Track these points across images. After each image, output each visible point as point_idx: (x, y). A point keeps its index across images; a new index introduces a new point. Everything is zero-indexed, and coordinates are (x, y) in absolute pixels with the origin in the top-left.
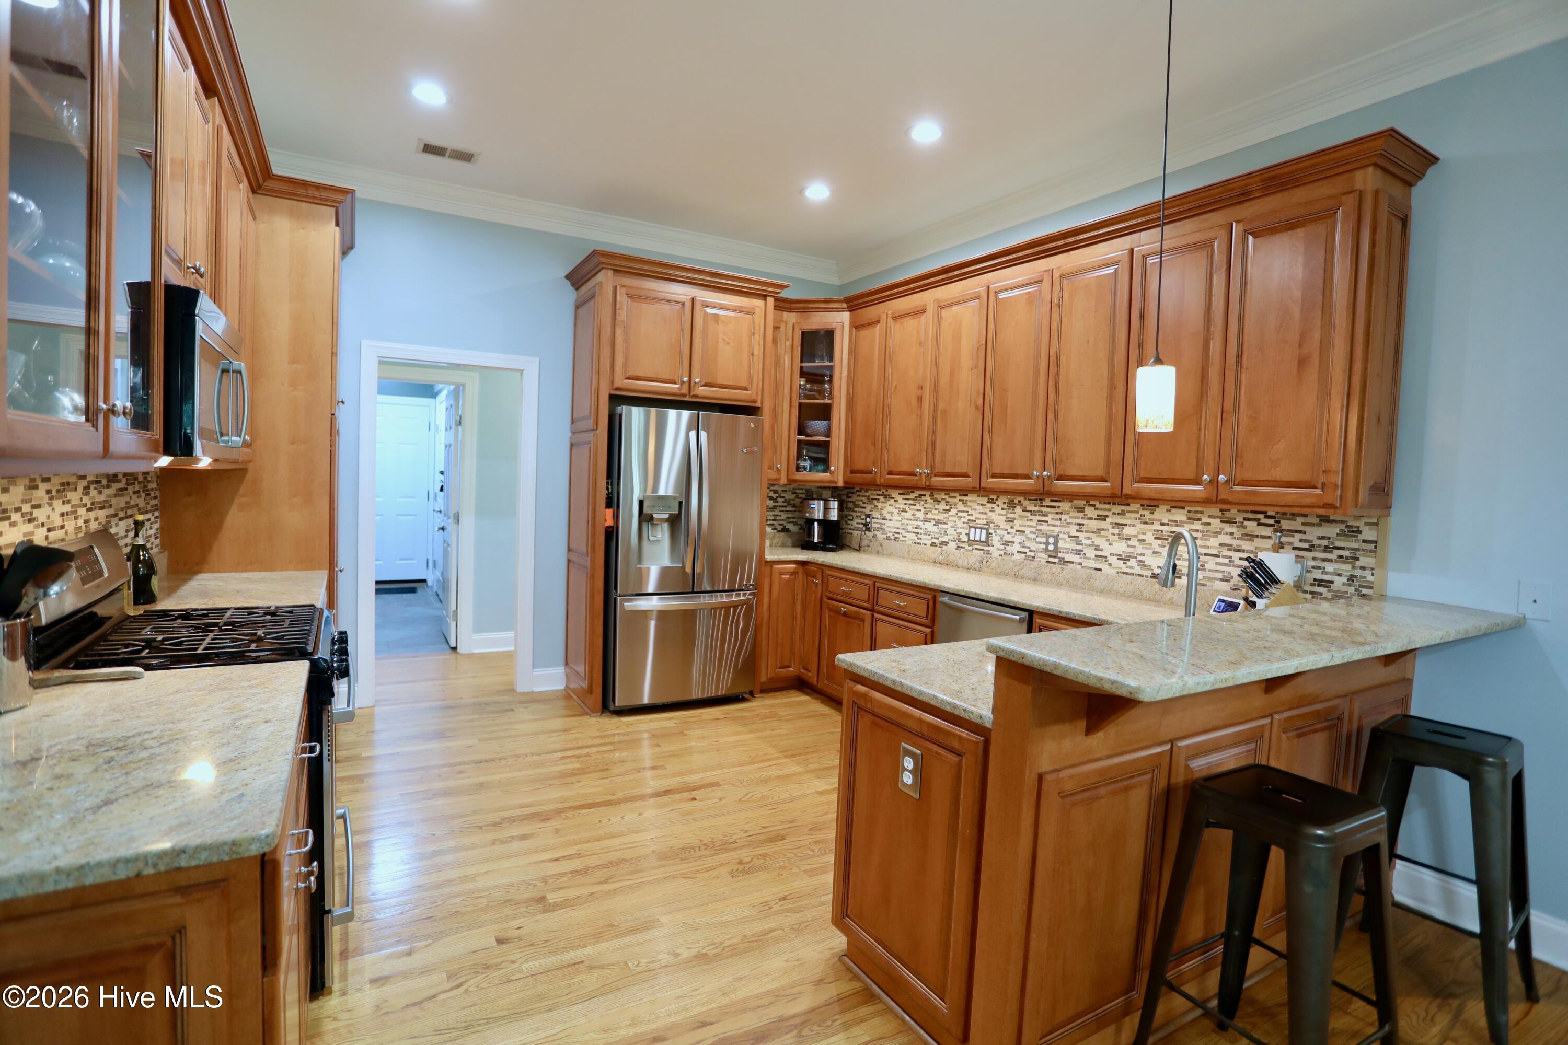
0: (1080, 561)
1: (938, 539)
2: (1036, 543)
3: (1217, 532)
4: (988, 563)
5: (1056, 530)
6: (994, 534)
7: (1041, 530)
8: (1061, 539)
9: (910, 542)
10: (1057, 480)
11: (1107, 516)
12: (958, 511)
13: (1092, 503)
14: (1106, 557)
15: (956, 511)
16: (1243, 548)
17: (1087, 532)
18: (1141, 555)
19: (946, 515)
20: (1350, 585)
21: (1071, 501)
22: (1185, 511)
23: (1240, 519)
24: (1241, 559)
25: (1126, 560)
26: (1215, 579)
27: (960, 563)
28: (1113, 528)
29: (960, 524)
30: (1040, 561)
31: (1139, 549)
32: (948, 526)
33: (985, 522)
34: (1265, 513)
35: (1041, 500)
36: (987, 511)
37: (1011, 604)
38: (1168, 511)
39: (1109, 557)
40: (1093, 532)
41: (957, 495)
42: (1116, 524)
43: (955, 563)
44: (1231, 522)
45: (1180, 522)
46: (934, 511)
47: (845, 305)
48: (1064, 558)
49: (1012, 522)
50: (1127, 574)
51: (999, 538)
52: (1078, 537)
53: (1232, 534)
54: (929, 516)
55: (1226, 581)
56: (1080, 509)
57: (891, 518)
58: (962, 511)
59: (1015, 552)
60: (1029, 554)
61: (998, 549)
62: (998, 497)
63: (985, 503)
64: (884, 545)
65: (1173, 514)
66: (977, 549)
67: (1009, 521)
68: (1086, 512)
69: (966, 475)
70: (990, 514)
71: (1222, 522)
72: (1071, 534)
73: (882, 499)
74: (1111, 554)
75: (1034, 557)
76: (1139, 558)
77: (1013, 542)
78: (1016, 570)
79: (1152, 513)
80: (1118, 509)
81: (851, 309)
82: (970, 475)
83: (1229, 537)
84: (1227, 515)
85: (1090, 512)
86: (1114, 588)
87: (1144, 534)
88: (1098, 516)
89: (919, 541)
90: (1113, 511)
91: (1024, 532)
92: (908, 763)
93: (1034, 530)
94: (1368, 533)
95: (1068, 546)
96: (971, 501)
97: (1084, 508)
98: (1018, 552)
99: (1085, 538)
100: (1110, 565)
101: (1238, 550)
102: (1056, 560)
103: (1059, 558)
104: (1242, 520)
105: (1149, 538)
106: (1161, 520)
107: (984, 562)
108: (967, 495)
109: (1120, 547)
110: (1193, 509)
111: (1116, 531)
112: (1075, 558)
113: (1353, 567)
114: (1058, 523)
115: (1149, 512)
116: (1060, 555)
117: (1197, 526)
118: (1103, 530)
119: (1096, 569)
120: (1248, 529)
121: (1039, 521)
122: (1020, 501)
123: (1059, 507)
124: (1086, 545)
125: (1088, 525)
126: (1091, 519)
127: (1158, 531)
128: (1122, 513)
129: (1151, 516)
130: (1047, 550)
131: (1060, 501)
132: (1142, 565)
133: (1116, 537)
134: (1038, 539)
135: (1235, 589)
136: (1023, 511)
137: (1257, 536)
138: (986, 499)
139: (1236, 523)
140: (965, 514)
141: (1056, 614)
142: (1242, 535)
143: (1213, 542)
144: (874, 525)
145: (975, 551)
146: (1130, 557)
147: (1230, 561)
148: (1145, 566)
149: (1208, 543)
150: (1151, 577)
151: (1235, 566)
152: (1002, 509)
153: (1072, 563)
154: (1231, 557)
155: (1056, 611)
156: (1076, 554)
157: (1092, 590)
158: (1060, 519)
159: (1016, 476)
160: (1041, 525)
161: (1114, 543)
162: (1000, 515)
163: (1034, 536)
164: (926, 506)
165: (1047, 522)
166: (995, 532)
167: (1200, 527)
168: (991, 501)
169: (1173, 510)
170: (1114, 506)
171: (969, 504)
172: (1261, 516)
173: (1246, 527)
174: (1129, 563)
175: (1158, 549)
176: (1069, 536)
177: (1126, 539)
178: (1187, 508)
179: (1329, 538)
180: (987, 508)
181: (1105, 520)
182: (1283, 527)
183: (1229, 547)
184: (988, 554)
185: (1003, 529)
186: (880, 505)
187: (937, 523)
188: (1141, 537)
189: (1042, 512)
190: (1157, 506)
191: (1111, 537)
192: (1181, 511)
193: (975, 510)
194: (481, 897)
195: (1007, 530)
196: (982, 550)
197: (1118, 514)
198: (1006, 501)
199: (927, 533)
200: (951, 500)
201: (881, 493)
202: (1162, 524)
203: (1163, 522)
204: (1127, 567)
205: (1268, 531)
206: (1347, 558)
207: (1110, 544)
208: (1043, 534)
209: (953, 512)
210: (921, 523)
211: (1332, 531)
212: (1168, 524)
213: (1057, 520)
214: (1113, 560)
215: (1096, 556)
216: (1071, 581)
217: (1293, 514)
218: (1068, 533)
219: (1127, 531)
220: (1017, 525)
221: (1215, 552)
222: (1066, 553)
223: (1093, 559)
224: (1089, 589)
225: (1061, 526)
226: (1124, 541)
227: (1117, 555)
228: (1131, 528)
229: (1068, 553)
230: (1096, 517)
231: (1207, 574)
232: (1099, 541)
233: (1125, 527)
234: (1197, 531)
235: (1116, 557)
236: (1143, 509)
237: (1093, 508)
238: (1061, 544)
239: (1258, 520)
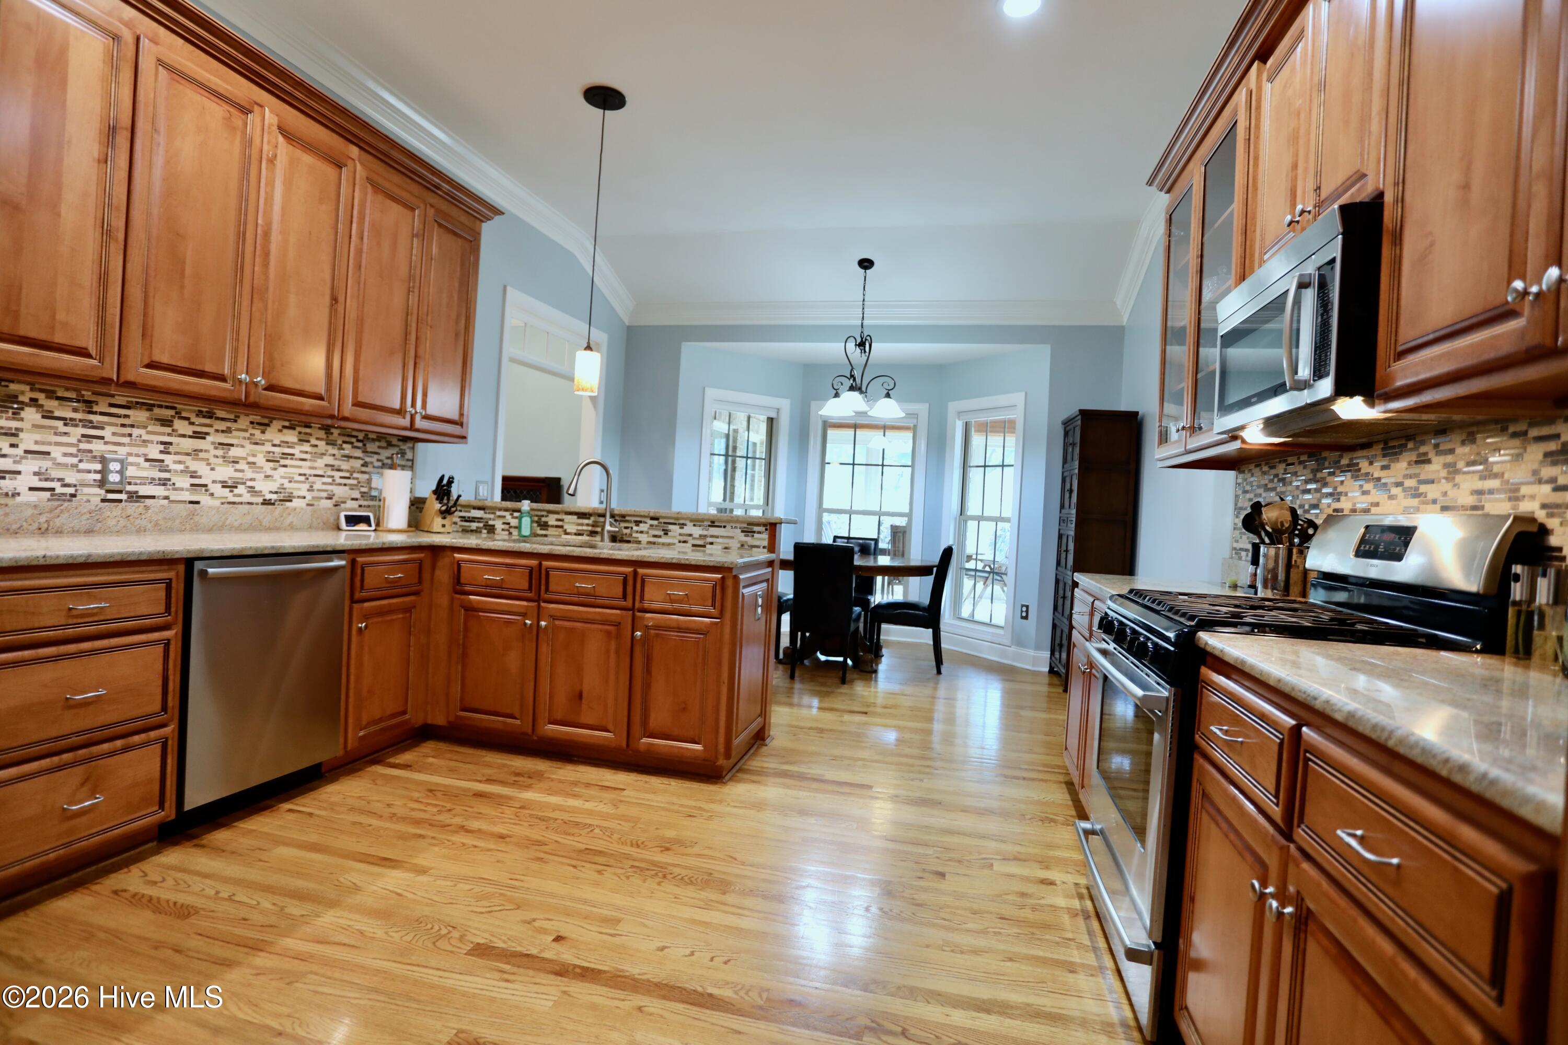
0: (166, 493)
2: (80, 471)
5: (122, 451)
7: (91, 451)
8: (132, 464)
11: (207, 434)
13: (184, 414)
14: (206, 486)
17: (176, 453)
18: (251, 480)
21: (149, 410)
22: (296, 432)
23: (340, 442)
24: (341, 477)
25: (232, 487)
26: (322, 498)
28: (216, 448)
30: (90, 501)
31: (249, 474)
35: (89, 403)
38: (280, 431)
40: (188, 454)
42: (220, 444)
48: (137, 492)
50: (234, 503)
52: (163, 461)
53: (334, 455)
56: (166, 423)
65: (284, 434)
68: (175, 427)
71: (327, 444)
72: (150, 457)
74: (214, 482)
75: (73, 496)
76: (249, 483)
79: (263, 432)
80: (223, 426)
84: (331, 437)
85: (181, 426)
86: (228, 522)
87: (254, 456)
88: (195, 432)
90: (216, 427)
94: (409, 455)
95: (144, 474)
97: (172, 421)
99: (175, 462)
100: (212, 495)
101: (339, 470)
102: (123, 496)
103: (128, 492)
105: (260, 460)
109: (226, 472)
111: (220, 452)
112: (159, 491)
114: (126, 440)
117: (306, 447)
118: (201, 451)
119: (191, 502)
123: (126, 416)
124: (176, 471)
125: (178, 444)
126: (184, 436)
127: (269, 452)
128: (228, 431)
130: (102, 483)
131: (128, 408)
133: (220, 461)
135: (336, 505)
143: (320, 463)
146: (238, 483)
147: (333, 480)
148: (256, 492)
149: (316, 465)
150: (263, 504)
153: (153, 497)
154: (333, 477)
156: (160, 484)
157: (196, 529)
158: (130, 435)
159: (201, 374)
160: (90, 442)
161: (217, 468)
163: (76, 461)
165: (102, 438)
167: (309, 449)
169: (285, 431)
172: (354, 440)
173: (343, 449)
174: (236, 491)
175: (270, 472)
176: (147, 460)
177: (234, 462)
178: (298, 429)
181: (204, 438)
182: (369, 450)
183: (332, 467)
188: (251, 459)
189: (92, 422)
190: (268, 425)
191: (212, 460)
192: (291, 431)
197: (223, 431)
202: (274, 445)
203: (275, 442)
204: (235, 496)
205: (358, 453)
207: (212, 469)
208: (95, 457)
212: (279, 446)
213: (123, 435)
214: (217, 489)
215: (192, 485)
216: (161, 522)
218: (145, 455)
219: (234, 452)
221: (321, 473)
222: (140, 484)
223: (187, 490)
224: (192, 530)
225: (130, 445)
226: (231, 465)
227: (221, 482)
228: (240, 449)
229: (145, 484)
230: (191, 434)
231: (316, 494)
232: (194, 465)
233: (232, 448)
234: (306, 452)
235: (220, 485)
236: (253, 428)
237: (186, 422)
238: (131, 472)
239: (352, 443)
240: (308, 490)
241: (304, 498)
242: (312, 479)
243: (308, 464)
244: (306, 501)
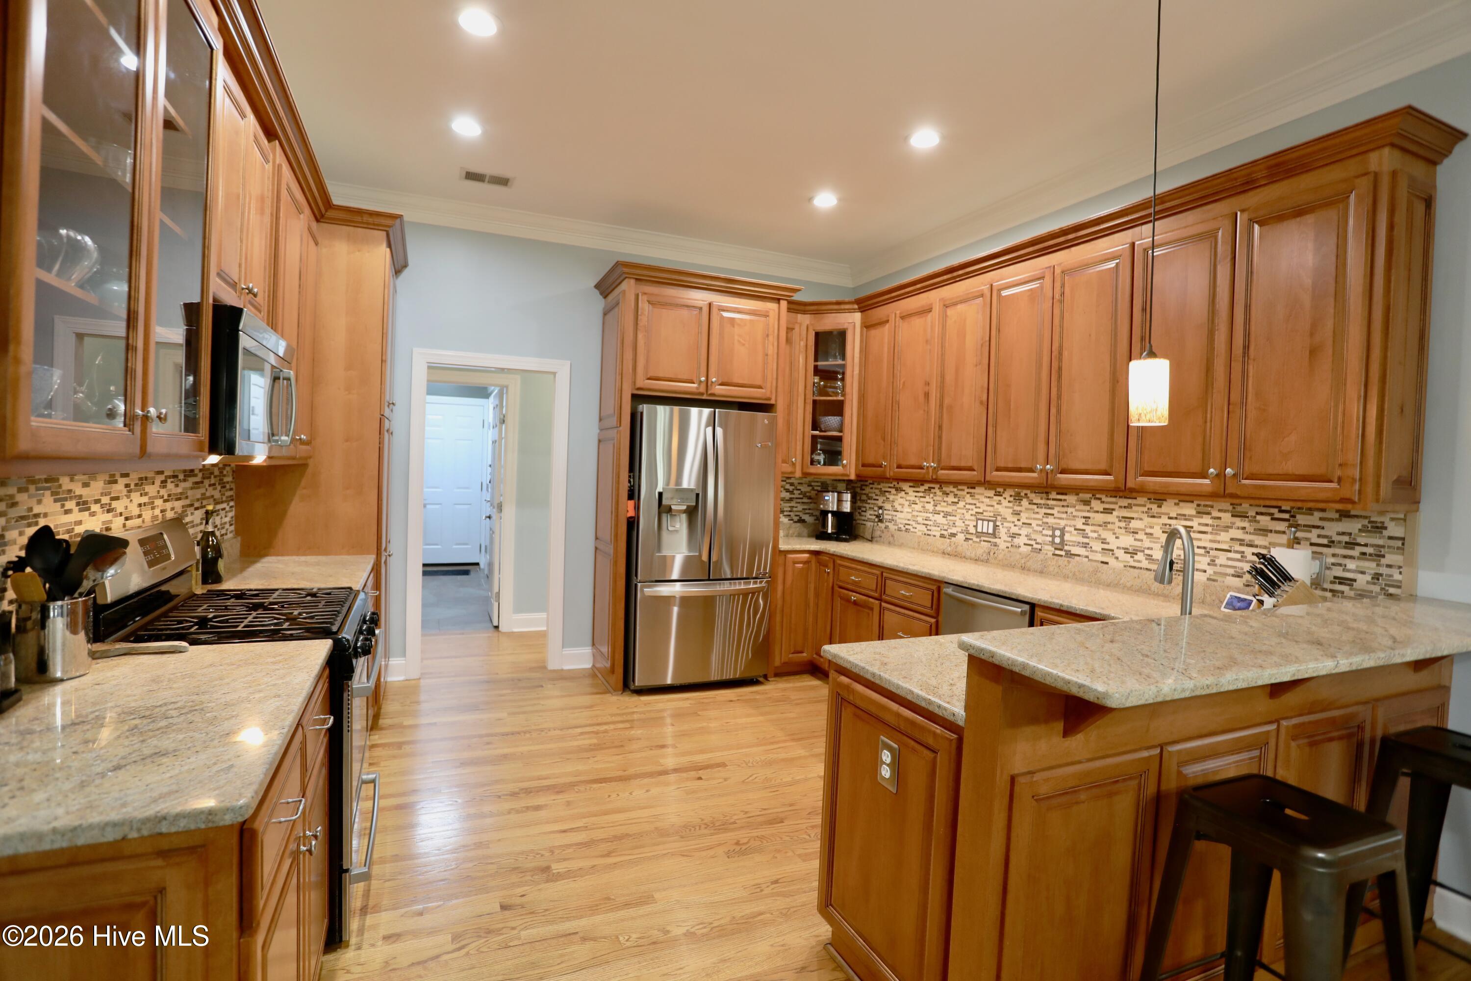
0: (1086, 554)
1: (946, 530)
2: (1043, 535)
3: (1228, 527)
4: (996, 555)
5: (1063, 523)
6: (1001, 526)
7: (1047, 523)
8: (1068, 532)
9: (920, 533)
10: (1061, 473)
11: (1113, 510)
12: (966, 504)
13: (1098, 496)
14: (1113, 550)
15: (964, 503)
16: (1256, 543)
17: (1093, 525)
18: (1148, 548)
19: (954, 508)
20: (1374, 584)
21: (1077, 494)
22: (1194, 505)
23: (1252, 513)
24: (1250, 554)
25: (1133, 553)
26: (1227, 575)
27: (968, 554)
28: (1120, 521)
29: (968, 516)
30: (1047, 554)
31: (1147, 543)
32: (957, 518)
33: (992, 514)
34: (1279, 507)
35: (1047, 493)
36: (994, 503)
37: (1013, 597)
38: (1176, 504)
39: (1116, 551)
40: (1100, 526)
41: (965, 488)
42: (1123, 517)
43: (963, 554)
44: (1243, 516)
45: (1189, 515)
46: (943, 504)
47: (856, 306)
48: (1070, 551)
49: (1019, 514)
50: (1134, 567)
51: (1006, 530)
52: (1084, 530)
53: (1244, 528)
54: (938, 508)
55: (1239, 576)
56: (1087, 503)
57: (902, 510)
58: (969, 504)
59: (1022, 544)
60: (1035, 546)
61: (1004, 541)
62: (1005, 490)
63: (992, 495)
64: (895, 536)
65: (1182, 508)
66: (984, 541)
67: (1016, 514)
68: (1092, 506)
69: (971, 469)
70: (996, 506)
71: (1232, 516)
72: (1078, 527)
73: (893, 491)
74: (1118, 548)
75: (1040, 550)
76: (1147, 552)
77: (1020, 535)
78: (1023, 562)
79: (1159, 506)
80: (1125, 502)
81: (862, 310)
82: (976, 468)
83: (1241, 531)
84: (1239, 509)
85: (1096, 505)
86: (1122, 582)
87: (1152, 527)
88: (1104, 509)
89: (929, 532)
90: (1120, 504)
91: (1031, 524)
92: (886, 756)
93: (1040, 522)
94: (1394, 530)
95: (1074, 539)
96: (979, 494)
97: (1090, 502)
98: (1025, 544)
99: (1092, 531)
100: (1117, 558)
101: (1251, 546)
102: (1063, 553)
103: (1065, 551)
104: (1254, 514)
105: (1157, 531)
106: (1169, 514)
107: (992, 554)
108: (974, 488)
109: (1127, 541)
110: (1202, 503)
111: (1123, 524)
112: (1082, 551)
113: (1378, 565)
114: (1064, 516)
115: (1156, 506)
116: (1066, 548)
117: (1207, 520)
118: (1109, 523)
119: (1102, 562)
120: (1261, 523)
121: (1045, 514)
122: (1026, 494)
123: (1065, 500)
124: (1092, 538)
125: (1094, 518)
126: (1097, 512)
127: (1166, 525)
128: (1129, 507)
129: (1159, 510)
130: (1053, 542)
131: (1066, 494)
132: (1150, 559)
133: (1123, 531)
134: (1045, 532)
135: (1244, 586)
136: (1029, 504)
137: (1271, 531)
138: (993, 492)
139: (1248, 517)
140: (973, 507)
141: (1058, 607)
142: (1255, 530)
143: (1224, 536)
144: (885, 517)
145: (982, 543)
146: (1137, 550)
147: (1242, 556)
148: (1153, 560)
149: (1218, 538)
151: (1247, 562)
152: (1009, 502)
153: (1079, 555)
154: (1243, 552)
155: (1058, 604)
156: (1083, 547)
157: (1099, 583)
158: (1066, 512)
159: (1019, 470)
160: (1047, 517)
161: (1121, 537)
162: (1006, 507)
163: (1040, 529)
164: (935, 498)
165: (1053, 515)
166: (1002, 524)
167: (1210, 522)
168: (998, 494)
169: (1181, 504)
170: (1121, 499)
171: (977, 496)
172: (1275, 511)
173: (1258, 522)
174: (1136, 557)
176: (1075, 529)
177: (1133, 532)
178: (1196, 502)
179: (1350, 534)
180: (995, 500)
181: (1112, 513)
182: (1299, 522)
183: (1241, 542)
184: (995, 546)
185: (1009, 522)
186: (891, 497)
187: (946, 515)
188: (1148, 530)
189: (1048, 505)
190: (1165, 500)
191: (1117, 530)
192: (1189, 504)
193: (983, 502)
194: (492, 863)
195: (1013, 522)
196: (990, 542)
197: (1125, 507)
198: (1013, 494)
199: (937, 525)
200: (959, 493)
201: (892, 485)
202: (1171, 518)
203: (1171, 515)
204: (1134, 561)
205: (1282, 526)
206: (1370, 555)
207: (1117, 538)
208: (1049, 527)
209: (961, 504)
210: (930, 515)
211: (1353, 526)
212: (1176, 518)
213: (1063, 513)
214: (1120, 553)
215: (1102, 549)
216: (1077, 573)
217: (1310, 509)
218: (1074, 526)
219: (1134, 524)
220: (1024, 517)
221: (1225, 547)
222: (1072, 545)
223: (1100, 552)
224: (1095, 583)
225: (1067, 519)
226: (1131, 535)
227: (1124, 548)
228: (1139, 522)
229: (1074, 546)
230: (1102, 510)
231: (1218, 569)
232: (1105, 534)
233: (1132, 521)
234: (1207, 525)
235: (1123, 551)
236: (1151, 503)
237: (1099, 501)
238: (1067, 537)
239: (1272, 514)
240: (1209, 564)
241: (1205, 571)
242: (1212, 553)
243: (1209, 537)
244: (1207, 575)
